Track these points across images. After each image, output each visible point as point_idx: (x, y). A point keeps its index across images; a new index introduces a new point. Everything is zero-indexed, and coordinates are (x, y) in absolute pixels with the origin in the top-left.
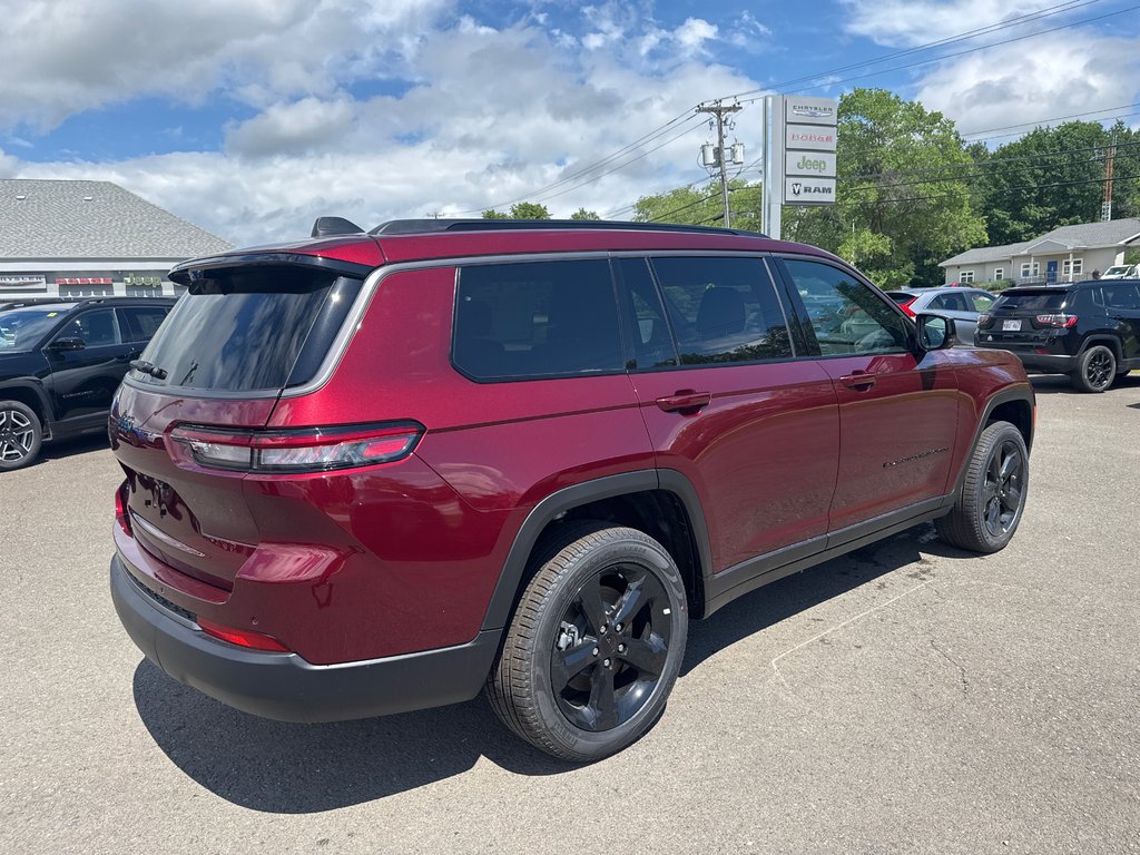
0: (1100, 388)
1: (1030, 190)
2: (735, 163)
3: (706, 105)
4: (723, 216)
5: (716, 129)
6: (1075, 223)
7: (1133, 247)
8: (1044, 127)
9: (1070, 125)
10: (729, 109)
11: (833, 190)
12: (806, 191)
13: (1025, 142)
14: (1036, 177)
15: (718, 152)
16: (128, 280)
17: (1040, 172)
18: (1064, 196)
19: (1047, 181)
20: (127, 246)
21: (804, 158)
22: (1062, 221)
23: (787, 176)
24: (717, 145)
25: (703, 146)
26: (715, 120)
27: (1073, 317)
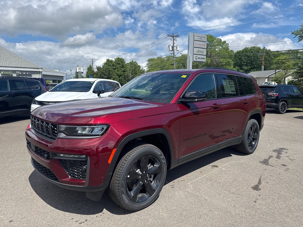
0: (283, 113)
1: (244, 62)
2: (177, 51)
3: (170, 35)
4: (173, 64)
5: (172, 41)
6: (255, 71)
7: (270, 77)
8: (247, 47)
9: (253, 47)
10: (176, 36)
11: (205, 59)
12: (198, 58)
13: (243, 50)
14: (245, 59)
15: (173, 47)
16: (2, 73)
17: (247, 58)
18: (252, 64)
19: (248, 60)
20: (2, 63)
21: (198, 50)
22: (252, 70)
23: (194, 54)
24: (172, 46)
25: (169, 45)
26: (172, 39)
27: (277, 94)
